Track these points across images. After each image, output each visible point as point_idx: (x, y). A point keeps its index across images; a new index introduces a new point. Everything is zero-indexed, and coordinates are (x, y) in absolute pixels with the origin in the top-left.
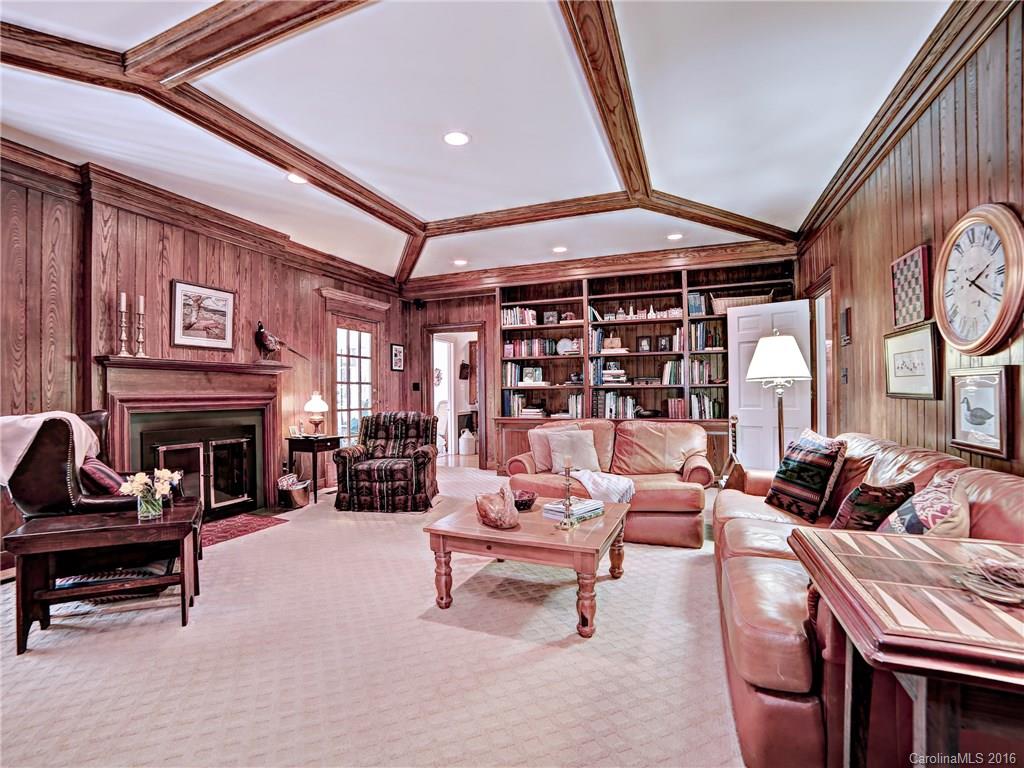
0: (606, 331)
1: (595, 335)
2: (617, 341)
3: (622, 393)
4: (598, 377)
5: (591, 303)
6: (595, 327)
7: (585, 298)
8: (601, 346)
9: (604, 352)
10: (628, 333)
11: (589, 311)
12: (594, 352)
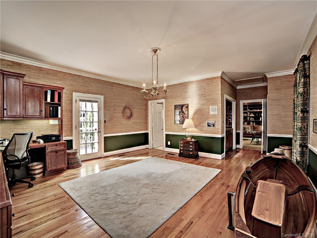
0: (251, 113)
1: (249, 113)
2: (253, 114)
3: (253, 122)
4: (249, 119)
5: (248, 108)
6: (249, 112)
7: (247, 108)
8: (250, 114)
9: (250, 116)
10: (254, 113)
11: (248, 110)
12: (249, 115)
